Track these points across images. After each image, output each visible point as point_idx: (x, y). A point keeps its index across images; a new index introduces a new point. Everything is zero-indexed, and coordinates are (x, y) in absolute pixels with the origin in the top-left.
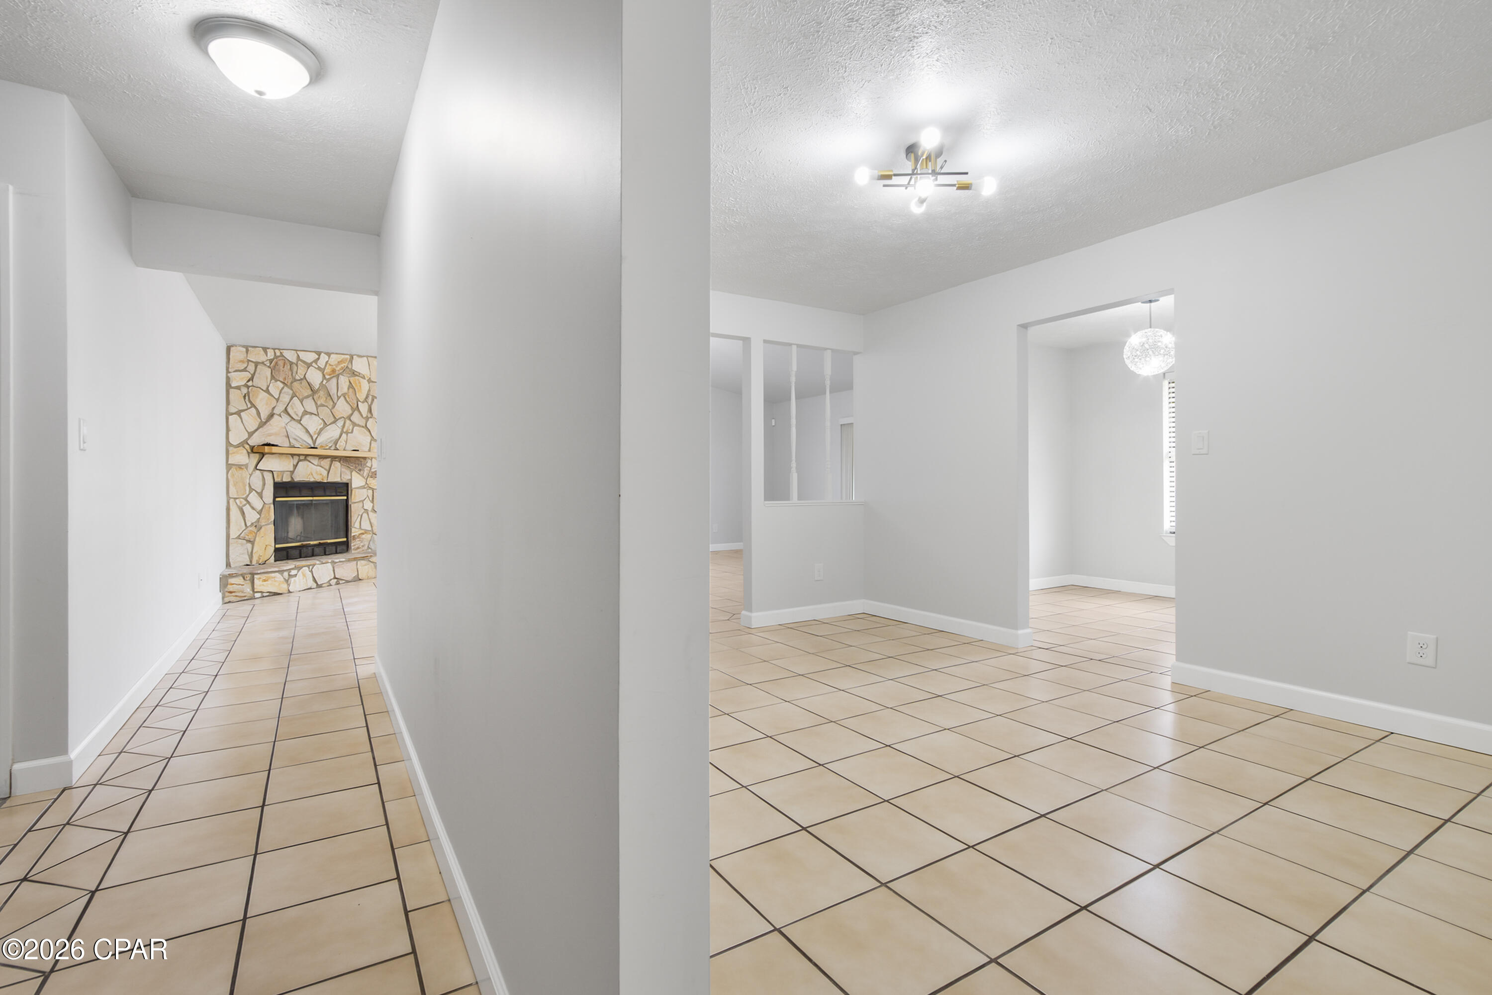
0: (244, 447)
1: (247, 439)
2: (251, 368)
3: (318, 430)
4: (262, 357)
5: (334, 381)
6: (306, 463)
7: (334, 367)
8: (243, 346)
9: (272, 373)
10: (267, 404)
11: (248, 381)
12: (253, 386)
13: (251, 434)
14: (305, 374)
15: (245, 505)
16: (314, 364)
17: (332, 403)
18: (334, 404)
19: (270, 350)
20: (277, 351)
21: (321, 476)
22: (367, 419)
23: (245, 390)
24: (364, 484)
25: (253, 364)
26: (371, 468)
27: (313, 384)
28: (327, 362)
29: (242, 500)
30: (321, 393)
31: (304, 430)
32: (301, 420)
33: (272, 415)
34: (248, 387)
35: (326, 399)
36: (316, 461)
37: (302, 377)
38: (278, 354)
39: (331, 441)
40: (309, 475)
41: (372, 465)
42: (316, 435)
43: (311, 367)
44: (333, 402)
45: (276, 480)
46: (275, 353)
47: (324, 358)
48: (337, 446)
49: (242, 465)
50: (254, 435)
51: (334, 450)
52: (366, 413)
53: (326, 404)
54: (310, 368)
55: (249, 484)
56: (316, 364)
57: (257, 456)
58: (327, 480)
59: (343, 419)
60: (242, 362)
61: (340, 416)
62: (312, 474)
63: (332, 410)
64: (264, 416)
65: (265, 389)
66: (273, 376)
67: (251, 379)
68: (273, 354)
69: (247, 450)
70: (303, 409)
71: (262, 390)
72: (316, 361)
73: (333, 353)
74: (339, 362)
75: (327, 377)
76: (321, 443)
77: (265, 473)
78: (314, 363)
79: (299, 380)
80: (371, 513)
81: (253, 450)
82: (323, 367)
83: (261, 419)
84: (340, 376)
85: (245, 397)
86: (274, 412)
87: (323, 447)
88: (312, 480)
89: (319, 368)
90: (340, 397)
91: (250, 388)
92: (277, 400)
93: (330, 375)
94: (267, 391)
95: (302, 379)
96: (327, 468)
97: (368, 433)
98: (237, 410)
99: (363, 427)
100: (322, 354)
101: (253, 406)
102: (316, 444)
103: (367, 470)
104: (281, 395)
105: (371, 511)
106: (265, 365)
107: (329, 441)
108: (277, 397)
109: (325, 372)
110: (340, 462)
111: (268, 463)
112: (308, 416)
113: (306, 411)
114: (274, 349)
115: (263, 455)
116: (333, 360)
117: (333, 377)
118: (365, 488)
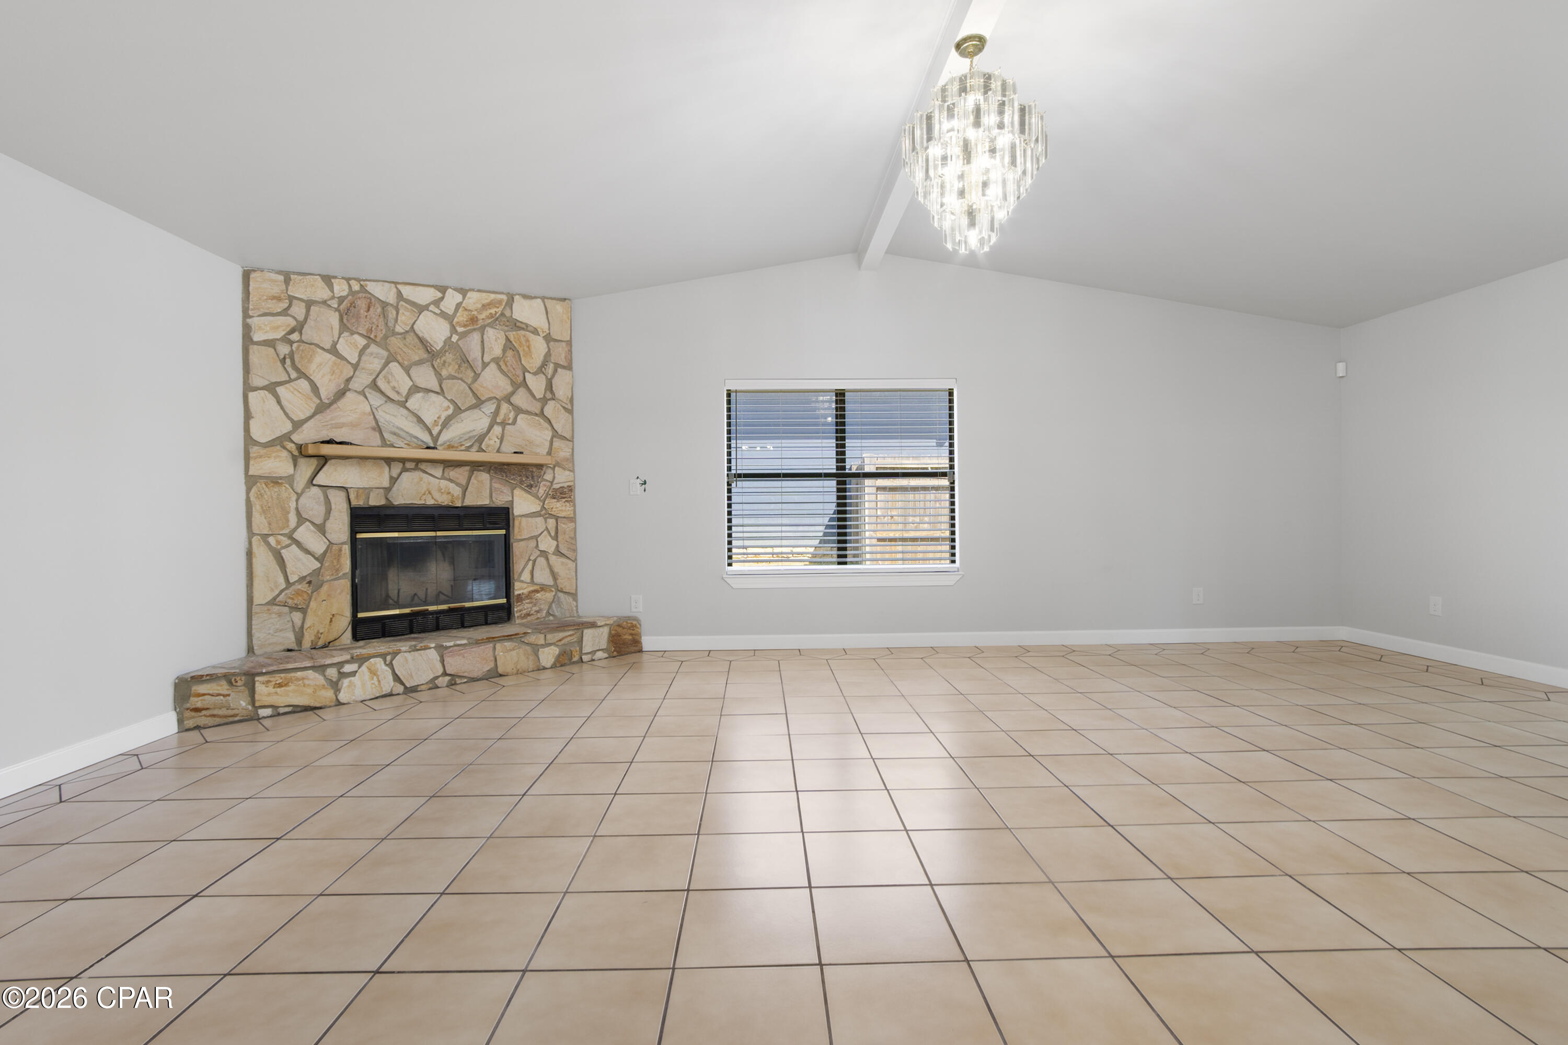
0: (284, 448)
1: (291, 433)
2: (298, 311)
3: (443, 418)
4: (322, 293)
5: (476, 336)
6: (417, 474)
7: (475, 313)
8: (279, 272)
9: (341, 319)
10: (333, 373)
11: (292, 331)
12: (301, 341)
13: (297, 425)
14: (414, 323)
15: (288, 546)
16: (432, 308)
17: (473, 374)
18: (477, 376)
19: (337, 280)
20: (352, 282)
21: (450, 496)
22: (544, 401)
23: (284, 349)
24: (539, 509)
25: (303, 304)
26: (552, 483)
27: (429, 340)
28: (458, 306)
29: (279, 537)
30: (449, 357)
31: (415, 420)
32: (407, 401)
33: (341, 394)
34: (291, 343)
35: (460, 366)
36: (438, 472)
37: (408, 328)
38: (356, 287)
39: (470, 438)
40: (424, 494)
41: (554, 478)
42: (439, 428)
43: (425, 312)
44: (475, 372)
45: (355, 503)
46: (350, 286)
47: (452, 300)
48: (483, 447)
49: (281, 478)
50: (305, 426)
51: (478, 451)
52: (543, 392)
53: (460, 376)
54: (423, 313)
55: (297, 509)
56: (438, 307)
57: (314, 463)
58: (463, 502)
59: (495, 401)
60: (278, 299)
61: (487, 396)
62: (430, 493)
63: (472, 386)
64: (326, 392)
65: (328, 346)
66: (345, 325)
67: (299, 328)
68: (346, 287)
69: (290, 452)
70: (412, 383)
71: (323, 349)
72: (437, 303)
73: (473, 290)
74: (483, 305)
75: (460, 329)
76: (448, 441)
77: (332, 494)
78: (432, 306)
79: (401, 334)
80: (554, 557)
81: (302, 452)
82: (451, 312)
83: (320, 399)
84: (488, 329)
85: (283, 361)
86: (350, 387)
87: (452, 446)
88: (430, 502)
89: (443, 315)
90: (489, 363)
91: (295, 345)
92: (356, 367)
93: (465, 326)
94: (333, 351)
95: (407, 332)
96: (464, 482)
97: (546, 425)
98: (267, 383)
99: (536, 415)
100: (450, 291)
101: (302, 375)
102: (439, 443)
103: (545, 485)
104: (364, 358)
105: (554, 554)
106: (329, 306)
107: (466, 437)
108: (354, 362)
109: (456, 320)
110: (489, 472)
111: (331, 475)
112: (420, 395)
113: (417, 387)
114: (348, 280)
115: (324, 460)
116: (471, 301)
117: (475, 329)
118: (541, 516)
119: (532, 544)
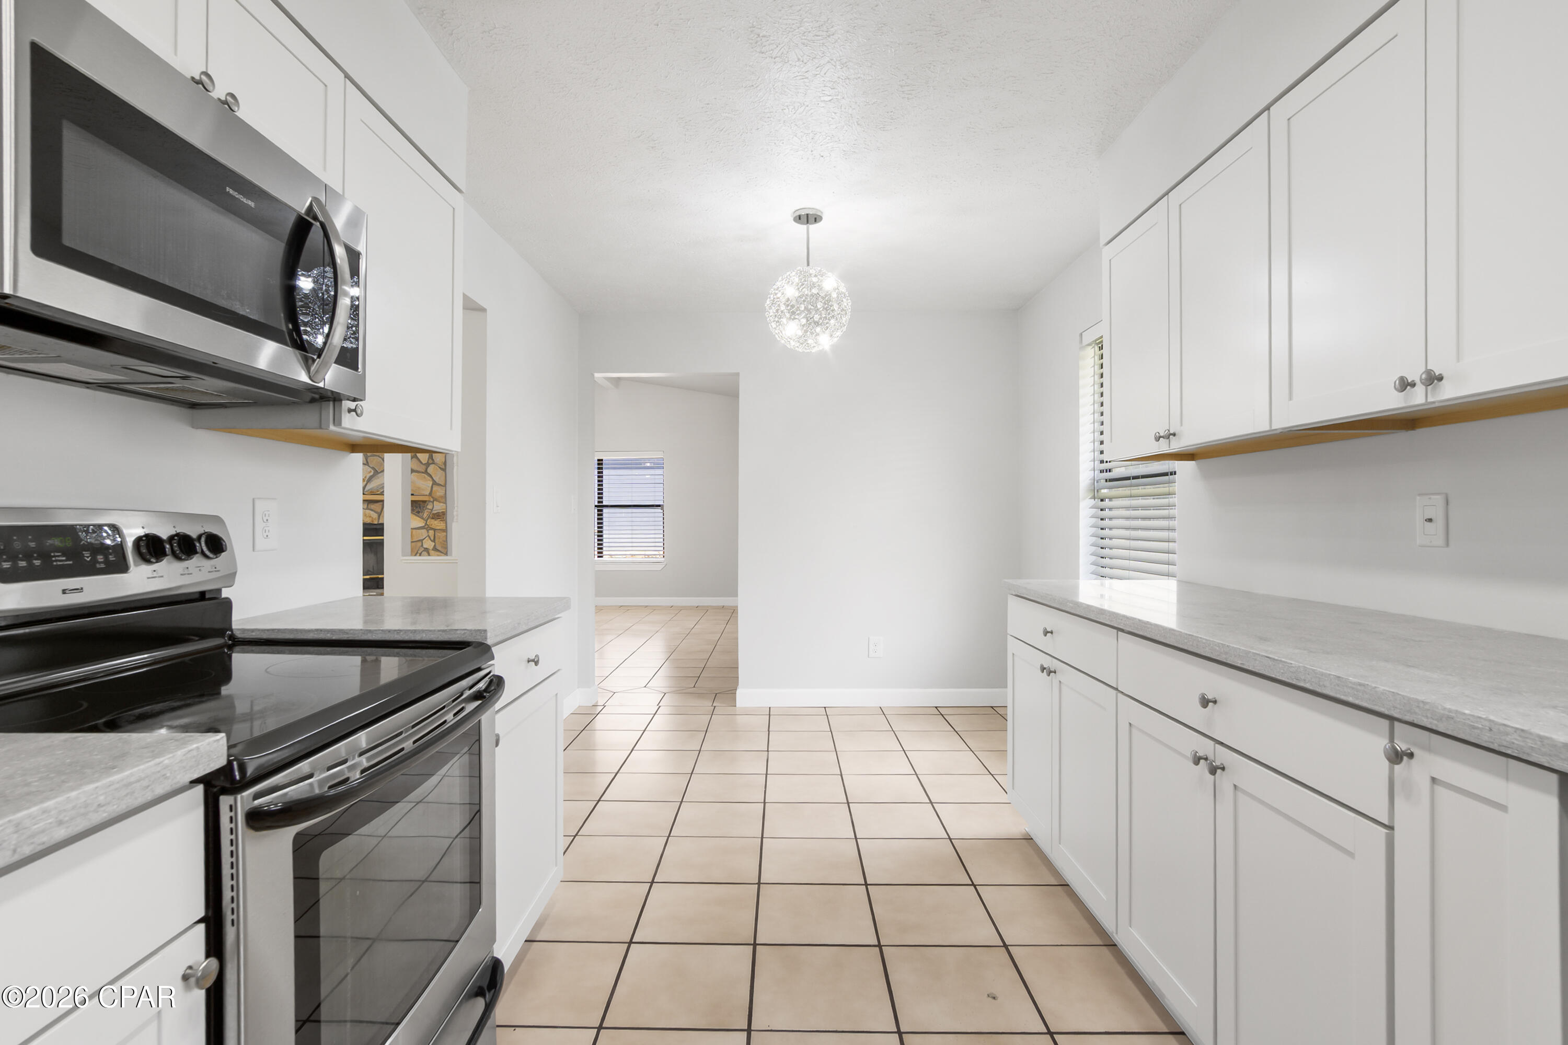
3: (368, 477)
22: (428, 465)
24: (424, 525)
26: (432, 510)
41: (433, 507)
42: (365, 482)
52: (427, 459)
58: (378, 521)
76: (371, 489)
80: (433, 551)
87: (373, 492)
97: (429, 478)
99: (423, 473)
102: (365, 490)
103: (428, 512)
105: (433, 550)
118: (424, 528)
119: (420, 544)
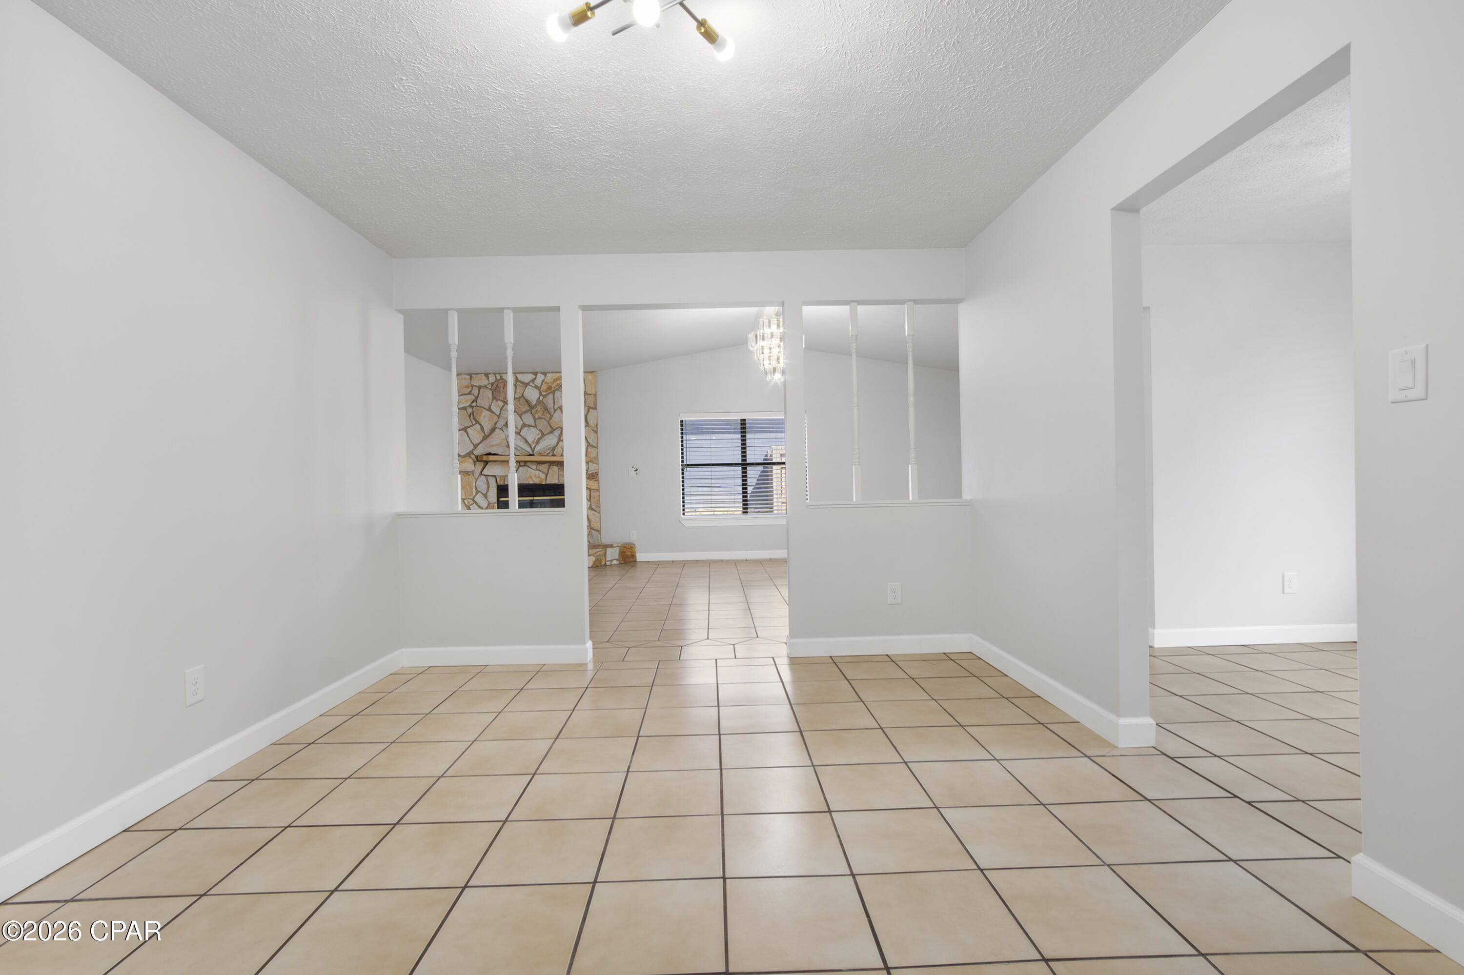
0: (470, 457)
1: (473, 450)
2: (475, 391)
3: (536, 439)
4: (484, 382)
5: (551, 396)
6: (525, 468)
7: (550, 384)
8: (468, 374)
9: (493, 394)
10: (490, 420)
11: (473, 402)
12: (477, 406)
13: (476, 446)
14: (523, 393)
15: (472, 504)
16: (531, 384)
17: (549, 416)
18: (551, 416)
19: (491, 375)
20: (497, 375)
21: (540, 479)
23: (470, 410)
25: (477, 388)
26: (587, 471)
27: (530, 400)
28: (543, 381)
29: (469, 500)
30: (539, 408)
31: (524, 441)
32: (520, 432)
33: (493, 430)
34: (473, 407)
35: (543, 412)
36: (534, 467)
37: (521, 395)
38: (498, 377)
39: (549, 449)
40: (529, 478)
41: (588, 468)
42: (535, 444)
43: (528, 387)
44: (550, 415)
45: (499, 483)
46: (496, 377)
47: (540, 378)
48: (555, 453)
49: (469, 472)
50: (479, 447)
51: (552, 456)
53: (544, 417)
54: (527, 387)
55: (476, 486)
56: (534, 383)
57: (482, 464)
58: (546, 482)
59: (560, 429)
60: (467, 387)
61: (556, 427)
62: (531, 478)
63: (549, 422)
64: (487, 430)
65: (487, 407)
66: (494, 397)
67: (475, 400)
68: (494, 378)
69: (473, 459)
70: (522, 423)
71: (485, 409)
72: (533, 381)
73: (549, 372)
74: (554, 380)
75: (544, 393)
76: (539, 451)
77: (490, 479)
78: (531, 383)
79: (518, 398)
81: (478, 459)
82: (539, 385)
83: (484, 433)
84: (556, 392)
85: (470, 416)
86: (497, 426)
87: (541, 454)
88: (531, 482)
89: (536, 387)
90: (557, 409)
91: (474, 408)
92: (499, 416)
93: (546, 391)
94: (490, 409)
95: (520, 397)
96: (546, 472)
98: (463, 427)
100: (539, 374)
101: (477, 422)
102: (535, 452)
104: (502, 412)
106: (488, 388)
107: (547, 448)
108: (498, 414)
109: (542, 389)
110: (557, 466)
111: (490, 470)
112: (526, 428)
113: (525, 424)
114: (495, 374)
115: (486, 463)
116: (549, 378)
117: (550, 393)
